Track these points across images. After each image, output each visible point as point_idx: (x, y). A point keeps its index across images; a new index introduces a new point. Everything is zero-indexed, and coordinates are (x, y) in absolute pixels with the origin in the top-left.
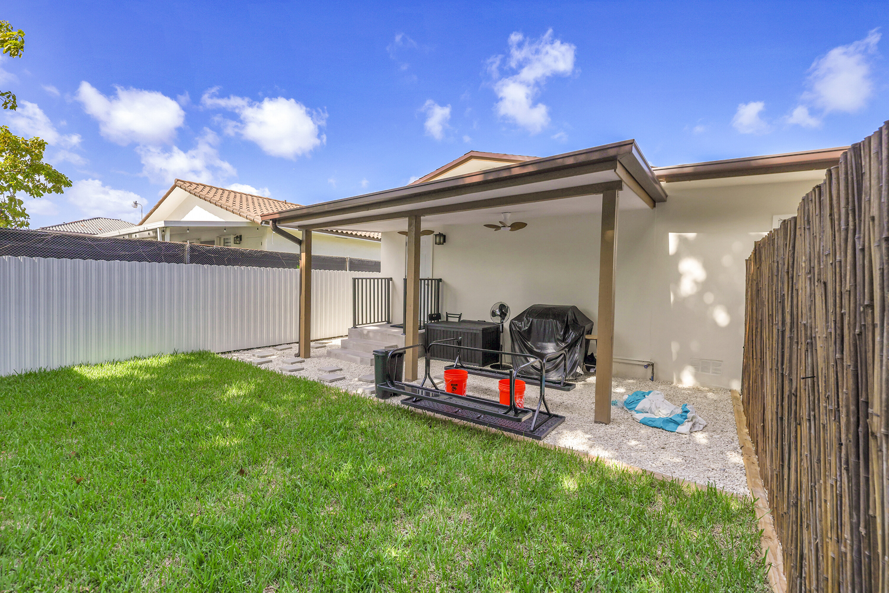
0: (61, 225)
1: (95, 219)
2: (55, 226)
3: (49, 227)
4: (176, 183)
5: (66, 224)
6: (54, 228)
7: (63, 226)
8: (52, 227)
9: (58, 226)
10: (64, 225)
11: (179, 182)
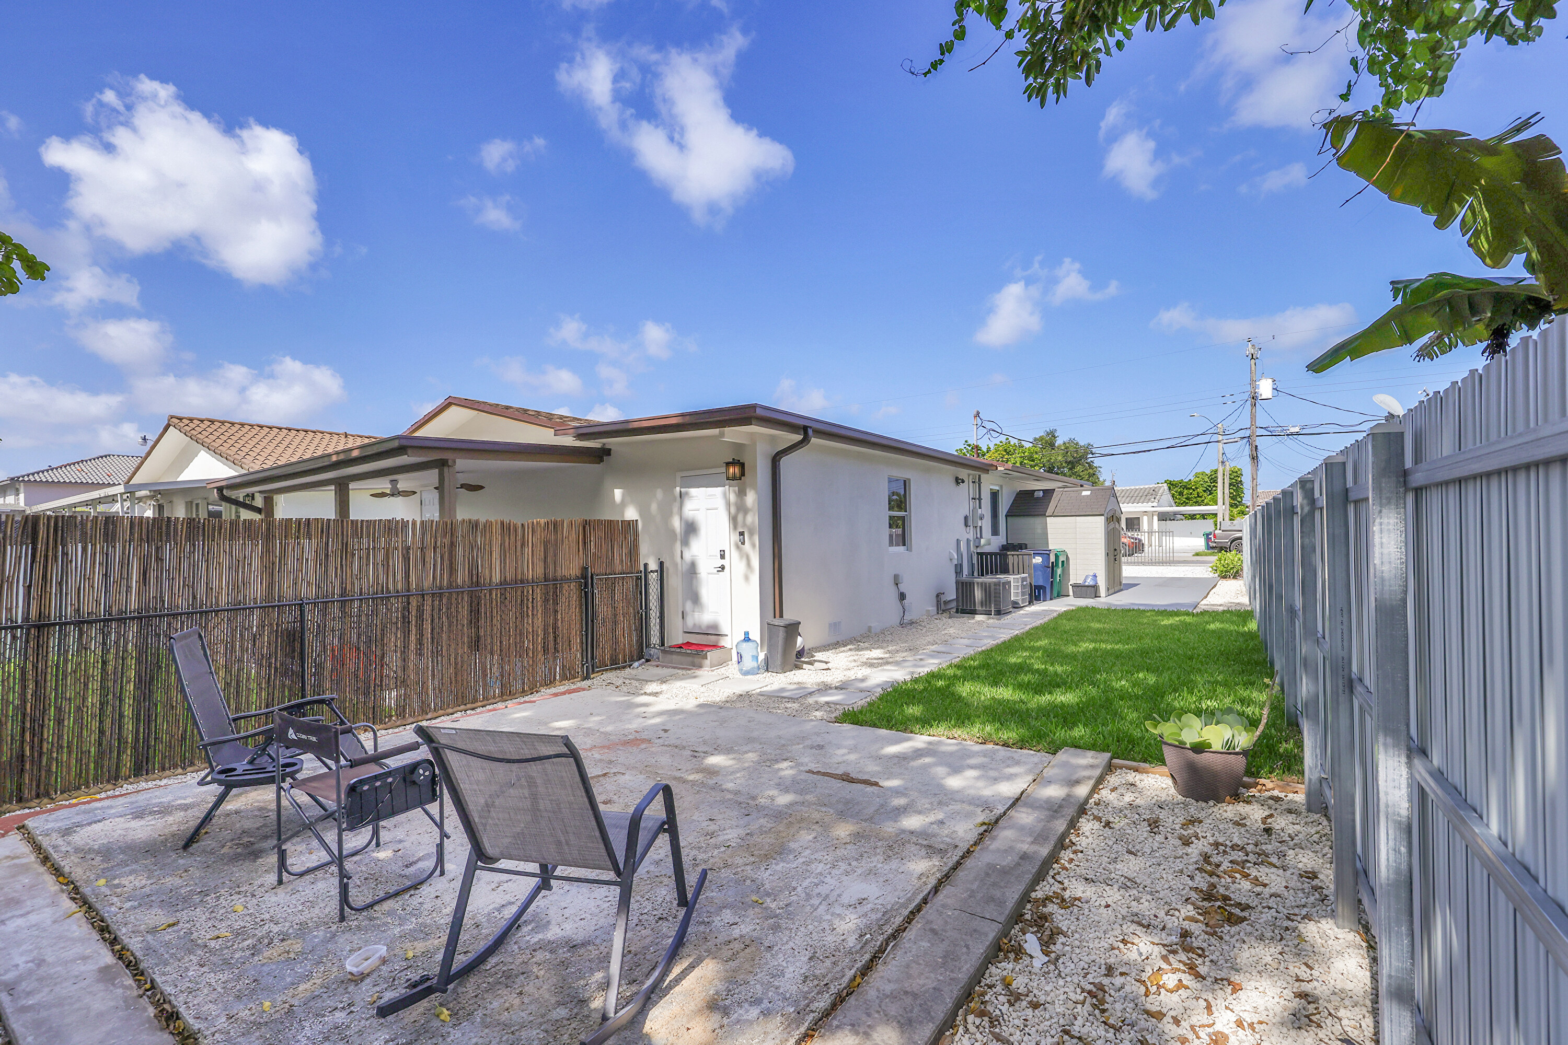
0: (43, 472)
1: (102, 457)
2: (33, 474)
3: (23, 476)
4: (169, 420)
5: (52, 470)
6: (31, 477)
7: (46, 473)
8: (28, 476)
9: (38, 473)
10: (47, 471)
11: (173, 420)
